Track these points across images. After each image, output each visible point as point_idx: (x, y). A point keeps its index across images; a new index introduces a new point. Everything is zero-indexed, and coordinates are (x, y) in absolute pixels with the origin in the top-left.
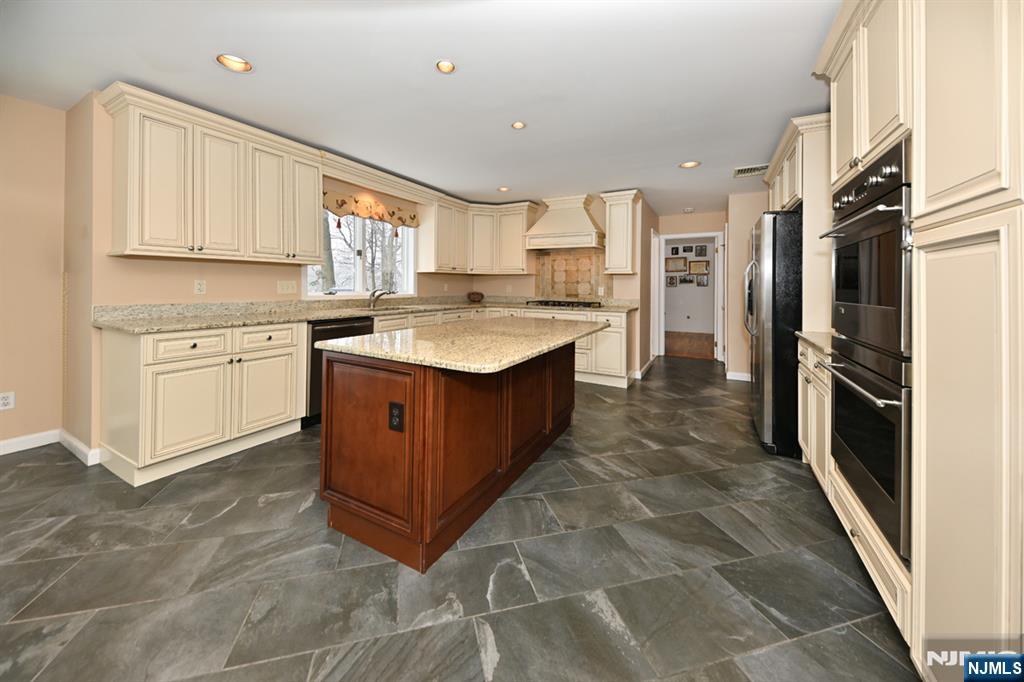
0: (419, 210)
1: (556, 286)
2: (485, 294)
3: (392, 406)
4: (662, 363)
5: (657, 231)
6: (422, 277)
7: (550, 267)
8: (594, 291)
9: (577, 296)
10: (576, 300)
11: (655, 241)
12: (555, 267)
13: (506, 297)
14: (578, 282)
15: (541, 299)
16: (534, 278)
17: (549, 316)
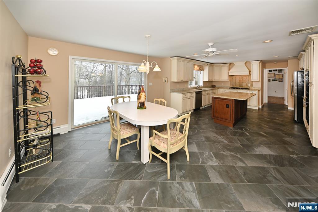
0: (204, 67)
1: (236, 84)
2: (216, 85)
3: (227, 105)
4: (267, 104)
5: (265, 68)
6: (204, 82)
7: (234, 79)
8: (247, 85)
9: (242, 86)
10: (242, 87)
11: (265, 70)
12: (236, 79)
13: (222, 86)
14: (242, 83)
15: (232, 87)
16: (230, 82)
17: (236, 91)
